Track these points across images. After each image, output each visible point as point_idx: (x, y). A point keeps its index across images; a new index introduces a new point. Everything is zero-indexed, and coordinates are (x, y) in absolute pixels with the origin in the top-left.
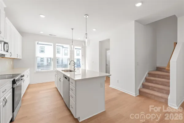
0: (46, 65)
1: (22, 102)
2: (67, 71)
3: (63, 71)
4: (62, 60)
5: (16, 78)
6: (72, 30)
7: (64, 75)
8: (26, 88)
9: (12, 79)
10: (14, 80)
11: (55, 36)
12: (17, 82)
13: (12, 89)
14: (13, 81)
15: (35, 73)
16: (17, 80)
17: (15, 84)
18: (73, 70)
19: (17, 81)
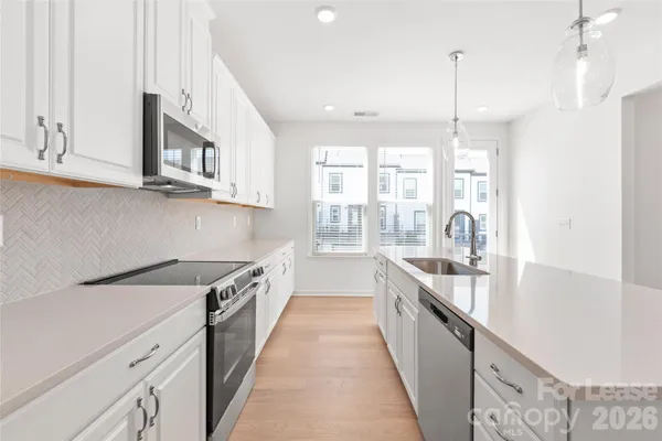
0: (346, 231)
1: (258, 372)
2: (430, 266)
3: (410, 261)
4: (396, 217)
5: (221, 286)
6: (454, 63)
7: (423, 290)
8: (281, 310)
9: (207, 289)
10: (213, 291)
11: (375, 114)
12: (223, 304)
13: (204, 331)
14: (208, 295)
15: (308, 258)
16: (224, 296)
17: (218, 312)
18: (467, 262)
19: (222, 298)
